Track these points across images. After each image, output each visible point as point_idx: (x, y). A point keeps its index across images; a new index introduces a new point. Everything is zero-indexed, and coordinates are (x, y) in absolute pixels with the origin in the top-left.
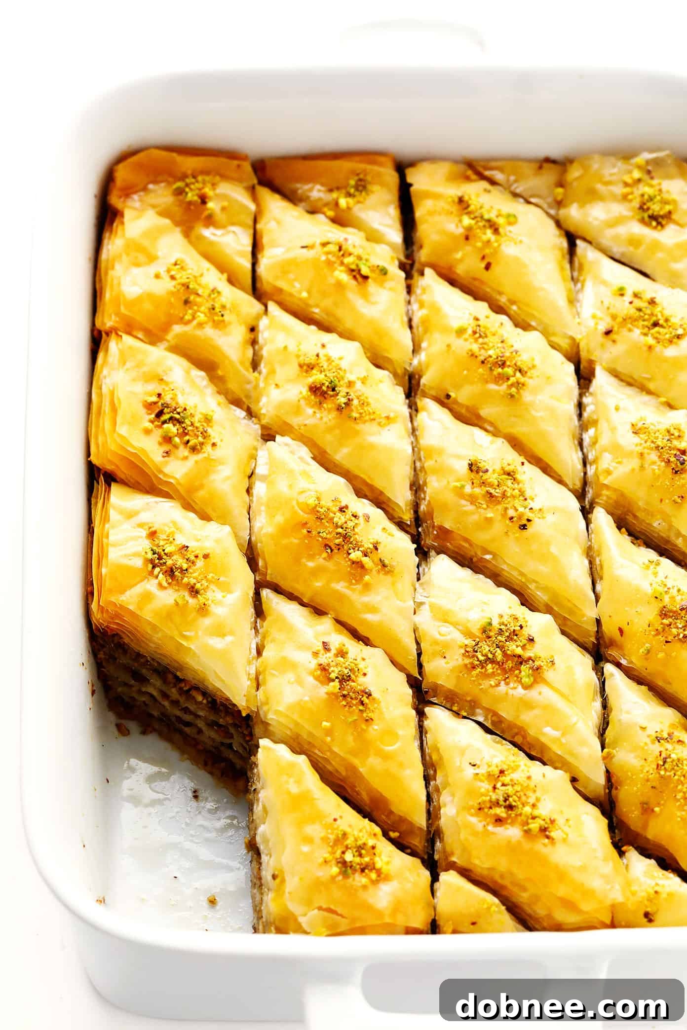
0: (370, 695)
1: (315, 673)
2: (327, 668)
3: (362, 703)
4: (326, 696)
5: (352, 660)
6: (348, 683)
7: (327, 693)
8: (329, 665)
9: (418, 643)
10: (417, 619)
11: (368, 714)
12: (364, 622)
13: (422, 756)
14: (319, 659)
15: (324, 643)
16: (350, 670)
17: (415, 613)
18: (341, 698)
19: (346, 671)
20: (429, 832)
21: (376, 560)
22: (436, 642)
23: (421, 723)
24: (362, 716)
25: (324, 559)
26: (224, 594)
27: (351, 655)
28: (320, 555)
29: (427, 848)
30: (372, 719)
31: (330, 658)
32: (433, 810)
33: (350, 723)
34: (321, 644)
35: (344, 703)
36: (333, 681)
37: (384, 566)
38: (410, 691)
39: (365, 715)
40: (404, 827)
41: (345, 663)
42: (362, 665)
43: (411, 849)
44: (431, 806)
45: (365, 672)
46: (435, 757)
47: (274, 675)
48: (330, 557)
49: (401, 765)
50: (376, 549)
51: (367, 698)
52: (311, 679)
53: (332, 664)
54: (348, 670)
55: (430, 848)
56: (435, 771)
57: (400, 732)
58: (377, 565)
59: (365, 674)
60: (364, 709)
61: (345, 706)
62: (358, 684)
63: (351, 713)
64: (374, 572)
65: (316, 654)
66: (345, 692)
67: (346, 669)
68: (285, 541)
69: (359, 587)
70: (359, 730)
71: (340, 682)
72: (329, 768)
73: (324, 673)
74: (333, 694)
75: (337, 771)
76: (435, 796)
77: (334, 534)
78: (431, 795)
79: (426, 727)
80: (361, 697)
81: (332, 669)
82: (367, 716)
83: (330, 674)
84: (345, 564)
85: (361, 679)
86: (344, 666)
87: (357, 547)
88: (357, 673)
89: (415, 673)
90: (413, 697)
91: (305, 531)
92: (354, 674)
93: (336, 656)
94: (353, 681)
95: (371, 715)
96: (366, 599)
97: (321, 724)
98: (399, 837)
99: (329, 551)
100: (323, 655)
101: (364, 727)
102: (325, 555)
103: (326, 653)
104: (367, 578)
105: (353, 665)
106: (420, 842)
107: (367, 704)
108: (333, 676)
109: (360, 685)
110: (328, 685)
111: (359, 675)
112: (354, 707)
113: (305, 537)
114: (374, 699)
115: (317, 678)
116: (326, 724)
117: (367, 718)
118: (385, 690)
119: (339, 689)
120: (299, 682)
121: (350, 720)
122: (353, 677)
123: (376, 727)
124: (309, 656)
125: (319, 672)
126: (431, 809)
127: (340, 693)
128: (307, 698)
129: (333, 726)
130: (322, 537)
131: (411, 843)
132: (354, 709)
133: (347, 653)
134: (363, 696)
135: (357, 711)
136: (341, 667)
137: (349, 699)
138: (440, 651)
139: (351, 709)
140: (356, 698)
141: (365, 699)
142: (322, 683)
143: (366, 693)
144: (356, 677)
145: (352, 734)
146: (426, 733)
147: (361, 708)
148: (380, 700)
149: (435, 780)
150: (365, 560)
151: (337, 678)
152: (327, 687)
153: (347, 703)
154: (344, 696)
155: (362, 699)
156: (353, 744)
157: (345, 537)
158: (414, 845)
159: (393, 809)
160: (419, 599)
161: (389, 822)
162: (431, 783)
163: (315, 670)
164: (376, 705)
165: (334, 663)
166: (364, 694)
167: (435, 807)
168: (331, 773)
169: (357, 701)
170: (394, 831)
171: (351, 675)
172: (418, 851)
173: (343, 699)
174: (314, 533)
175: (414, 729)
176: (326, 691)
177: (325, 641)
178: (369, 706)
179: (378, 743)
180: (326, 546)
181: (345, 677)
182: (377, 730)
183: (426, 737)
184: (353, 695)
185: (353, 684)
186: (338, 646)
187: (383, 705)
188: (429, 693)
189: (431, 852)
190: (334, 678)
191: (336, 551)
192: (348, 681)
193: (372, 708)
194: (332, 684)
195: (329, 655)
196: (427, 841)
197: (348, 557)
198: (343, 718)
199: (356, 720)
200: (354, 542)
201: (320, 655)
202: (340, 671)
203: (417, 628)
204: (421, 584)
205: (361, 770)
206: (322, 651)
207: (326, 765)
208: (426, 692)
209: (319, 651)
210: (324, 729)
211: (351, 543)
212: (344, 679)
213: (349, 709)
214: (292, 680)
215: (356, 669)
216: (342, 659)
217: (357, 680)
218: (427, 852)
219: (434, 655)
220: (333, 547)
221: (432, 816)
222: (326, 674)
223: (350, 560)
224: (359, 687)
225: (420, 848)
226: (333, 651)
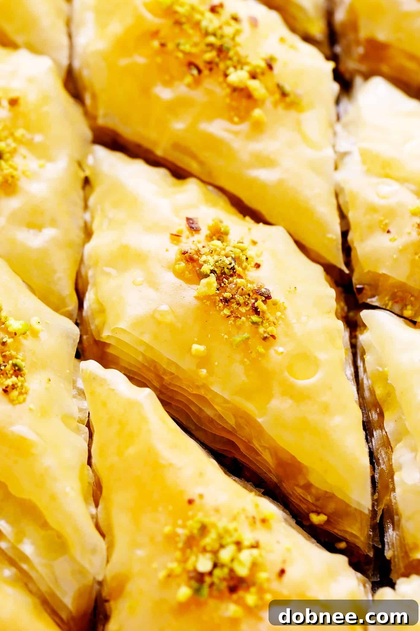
0: (268, 297)
1: (177, 267)
2: (196, 257)
3: (256, 311)
4: (195, 302)
5: (235, 244)
6: (231, 279)
7: (197, 298)
8: (198, 252)
9: (343, 216)
10: (340, 176)
11: (266, 328)
12: (254, 182)
13: (358, 390)
14: (182, 244)
15: (188, 219)
16: (234, 259)
17: (336, 168)
18: (221, 305)
19: (227, 261)
20: (374, 512)
21: (272, 86)
22: (373, 209)
23: (353, 341)
24: (257, 332)
25: (189, 86)
26: (42, 162)
27: (233, 238)
28: (182, 78)
29: (373, 541)
30: (273, 336)
31: (199, 242)
32: (380, 476)
33: (238, 345)
34: (185, 222)
35: (227, 312)
36: (207, 276)
37: (284, 94)
38: (332, 293)
39: (261, 330)
40: (331, 507)
41: (224, 249)
42: (252, 252)
43: (347, 542)
44: (376, 471)
45: (258, 262)
46: (379, 392)
47: (108, 274)
48: (197, 82)
49: (326, 409)
50: (270, 67)
51: (264, 302)
52: (170, 278)
53: (203, 251)
54: (230, 258)
55: (377, 539)
56: (381, 415)
57: (322, 356)
58: (271, 93)
59: (258, 266)
60: (260, 320)
61: (229, 316)
62: (248, 281)
63: (239, 328)
64: (269, 103)
65: (176, 237)
66: (227, 295)
67: (227, 257)
68: (124, 62)
69: (244, 127)
70: (254, 355)
71: (218, 279)
72: (209, 412)
73: (190, 266)
74: (208, 297)
75: (220, 417)
76: (382, 455)
77: (203, 46)
78: (375, 454)
79: (363, 343)
80: (253, 301)
81: (204, 258)
82: (265, 332)
83: (201, 266)
84: (222, 92)
85: (252, 274)
86: (223, 252)
87: (240, 64)
88: (245, 264)
89: (339, 262)
90: (337, 300)
91: (156, 44)
92: (240, 265)
93: (210, 238)
94: (240, 276)
95: (272, 329)
96: (256, 146)
97: (190, 349)
98: (328, 522)
99: (195, 72)
100: (188, 238)
101: (261, 350)
102: (189, 79)
103: (193, 235)
104: (257, 113)
105: (239, 251)
106: (361, 530)
107: (264, 312)
108: (206, 269)
109: (252, 283)
110: (198, 284)
111: (249, 267)
112: (243, 318)
113: (158, 53)
114: (275, 304)
115: (180, 275)
116: (198, 348)
117: (266, 335)
118: (293, 288)
119: (218, 289)
120: (153, 284)
121: (238, 339)
122: (239, 269)
123: (281, 349)
124: (165, 240)
125: (183, 264)
126: (377, 476)
127: (218, 295)
128: (164, 307)
129: (208, 349)
130: (183, 52)
131: (346, 532)
132: (243, 322)
133: (226, 234)
134: (256, 300)
135: (248, 324)
136: (219, 255)
137: (234, 306)
138: (381, 221)
139: (239, 322)
140: (246, 304)
141: (260, 304)
142: (188, 281)
143: (262, 295)
144: (245, 269)
145: (243, 363)
146: (363, 353)
147: (255, 318)
148: (286, 304)
149: (382, 427)
150: (254, 85)
151: (213, 271)
152: (195, 287)
153: (232, 312)
154: (226, 301)
155: (256, 305)
156: (244, 378)
157: (221, 51)
158: (352, 535)
159: (313, 479)
160: (343, 146)
161: (309, 498)
162: (375, 433)
163: (177, 261)
164: (279, 314)
165: (206, 250)
166: (259, 297)
167: (382, 471)
168: (211, 421)
169: (248, 309)
170: (318, 513)
171: (236, 267)
172: (360, 545)
173: (224, 307)
174: (170, 46)
175: (343, 350)
176: (195, 294)
177: (190, 216)
178: (268, 315)
179: (286, 374)
180: (191, 64)
181: (226, 270)
182: (282, 353)
183: (363, 361)
184: (241, 300)
185: (239, 281)
186: (211, 223)
187: (290, 313)
188: (364, 291)
189: (380, 547)
190: (209, 272)
191: (206, 72)
192: (232, 276)
193: (272, 319)
194: (204, 281)
195: (197, 237)
196: (373, 527)
197: (225, 81)
198: (226, 336)
199: (248, 339)
200: (235, 59)
201: (183, 239)
202: (217, 262)
203: (342, 190)
204: (345, 126)
205: (260, 420)
206: (186, 232)
207: (203, 408)
208: (360, 290)
209: (181, 232)
210: (195, 356)
211: (230, 59)
212: (224, 273)
213: (234, 321)
214: (140, 279)
215: (244, 258)
216: (219, 243)
217: (246, 275)
218: (374, 547)
219: (371, 229)
220: (201, 65)
221: (379, 486)
222: (194, 267)
223: (229, 85)
224: (249, 285)
225: (362, 539)
226: (205, 232)
